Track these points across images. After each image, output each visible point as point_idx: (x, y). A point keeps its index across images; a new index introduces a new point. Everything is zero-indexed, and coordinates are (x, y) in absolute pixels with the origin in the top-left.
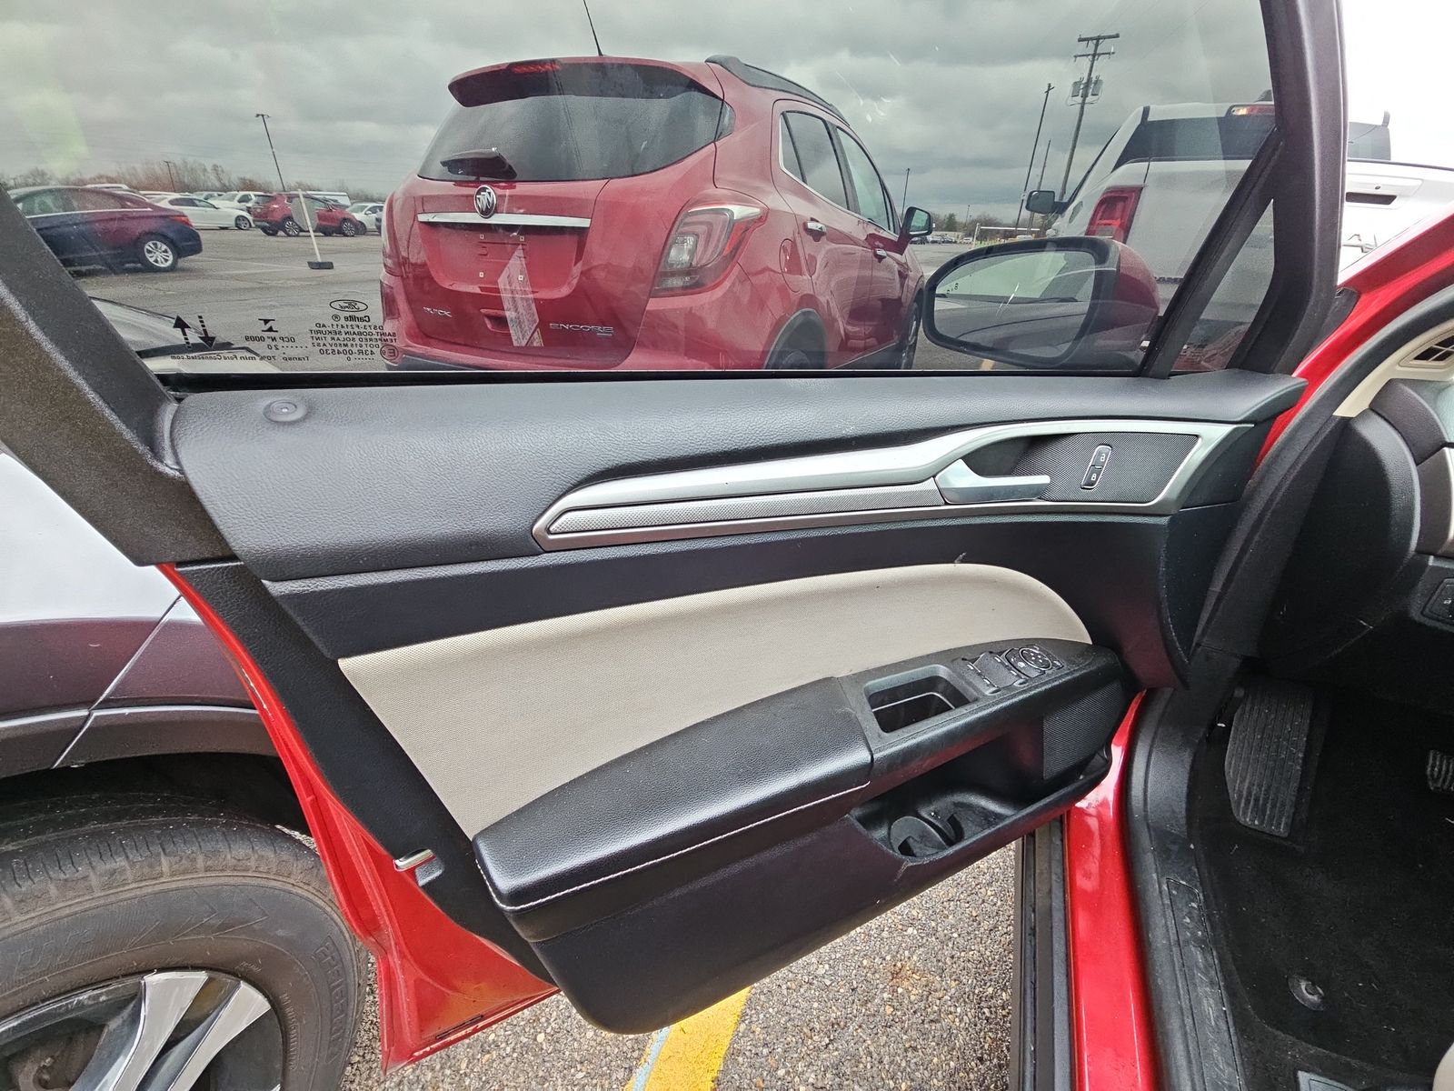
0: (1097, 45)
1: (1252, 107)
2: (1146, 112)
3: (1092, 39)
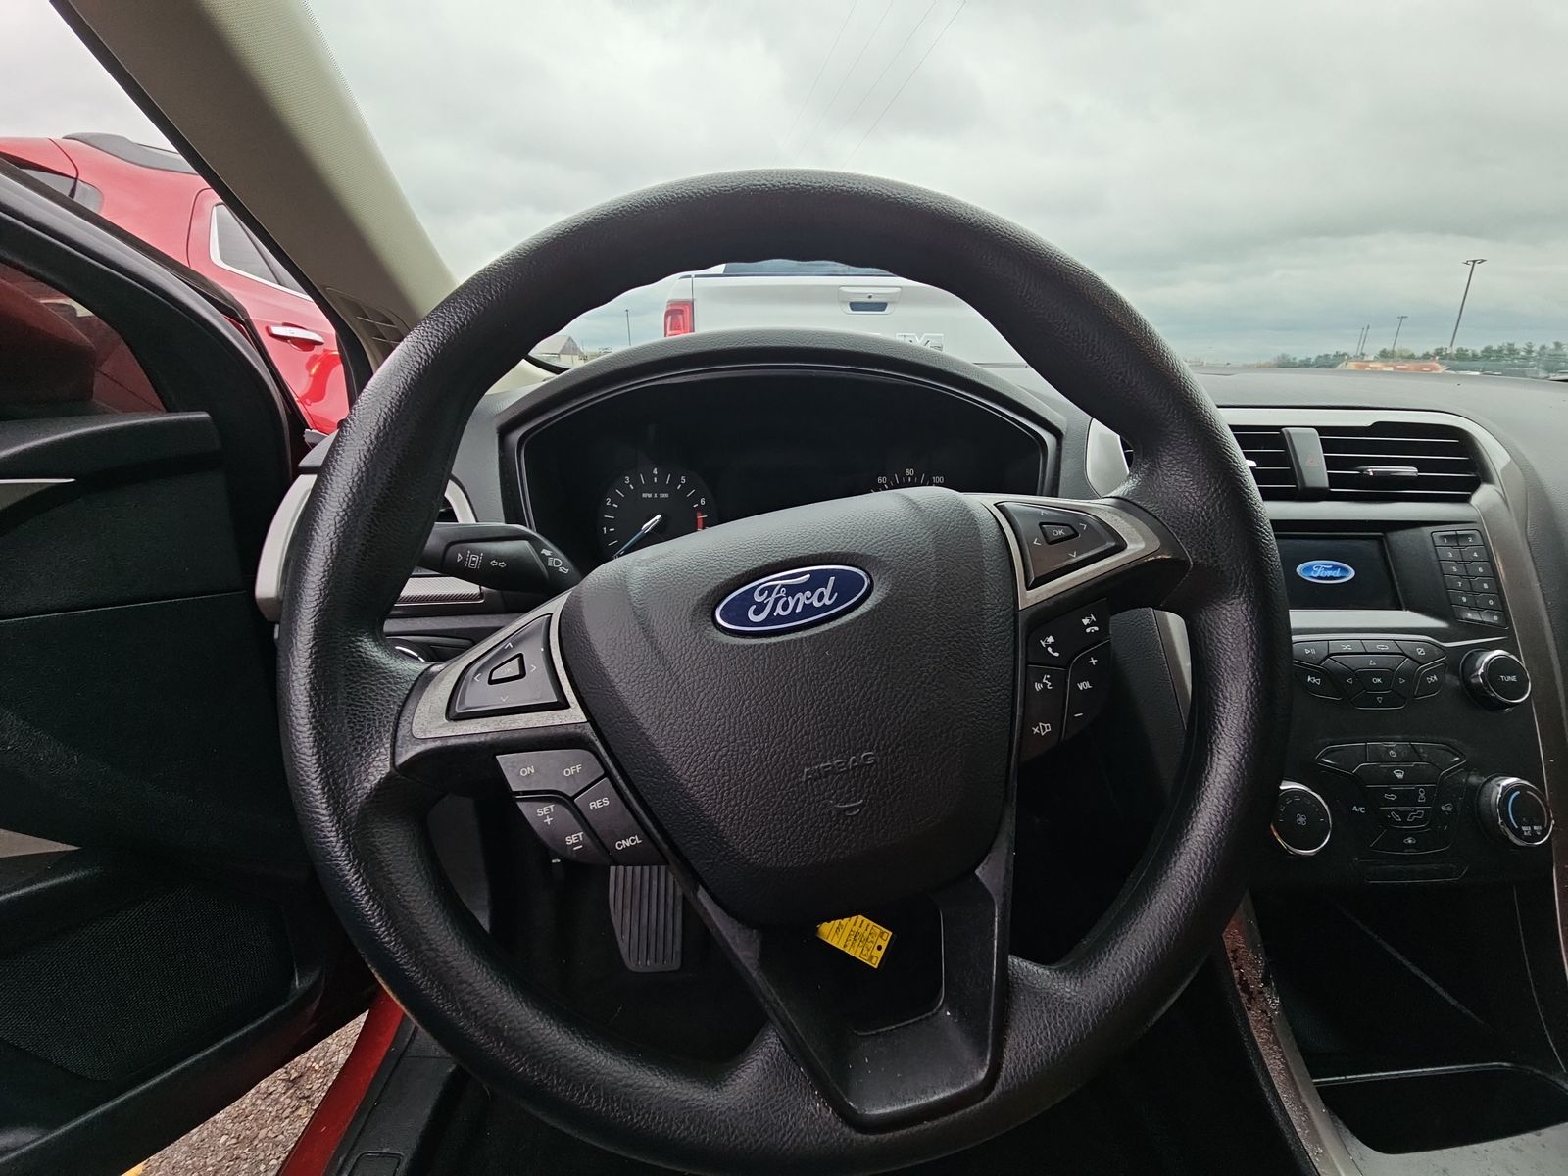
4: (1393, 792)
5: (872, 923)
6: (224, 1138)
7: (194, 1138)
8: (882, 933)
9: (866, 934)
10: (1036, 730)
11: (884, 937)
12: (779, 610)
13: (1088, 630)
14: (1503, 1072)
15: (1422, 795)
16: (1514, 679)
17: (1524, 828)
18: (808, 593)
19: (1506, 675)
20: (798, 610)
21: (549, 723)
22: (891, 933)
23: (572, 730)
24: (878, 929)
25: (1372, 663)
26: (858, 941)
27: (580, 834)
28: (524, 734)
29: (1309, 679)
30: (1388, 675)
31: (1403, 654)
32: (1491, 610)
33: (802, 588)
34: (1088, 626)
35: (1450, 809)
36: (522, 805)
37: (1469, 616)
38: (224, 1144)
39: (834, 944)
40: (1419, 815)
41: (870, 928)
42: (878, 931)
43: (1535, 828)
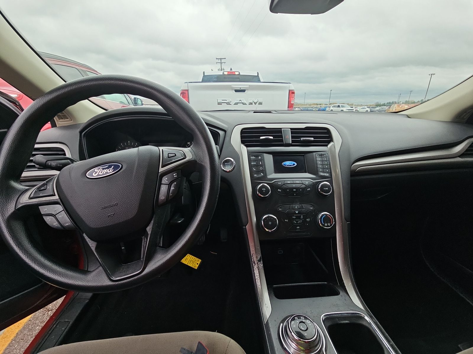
0: (221, 60)
1: (228, 72)
2: (204, 73)
3: (220, 59)
4: (295, 216)
5: (196, 258)
6: (38, 327)
7: (30, 327)
8: (198, 260)
9: (194, 261)
10: (161, 198)
11: (199, 261)
12: (100, 173)
13: (175, 176)
14: (325, 285)
15: (302, 217)
16: (327, 189)
17: (325, 224)
18: (107, 170)
19: (325, 188)
20: (104, 173)
21: (50, 199)
22: (201, 260)
23: (55, 200)
24: (197, 259)
25: (294, 186)
26: (191, 262)
27: (57, 223)
28: (45, 202)
29: (278, 190)
30: (297, 189)
31: (303, 184)
32: (327, 172)
33: (106, 168)
34: (175, 175)
35: (309, 220)
36: (44, 217)
37: (321, 174)
38: (38, 329)
39: (185, 263)
40: (301, 221)
41: (195, 259)
42: (197, 260)
43: (328, 224)
